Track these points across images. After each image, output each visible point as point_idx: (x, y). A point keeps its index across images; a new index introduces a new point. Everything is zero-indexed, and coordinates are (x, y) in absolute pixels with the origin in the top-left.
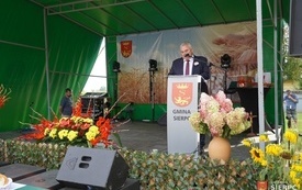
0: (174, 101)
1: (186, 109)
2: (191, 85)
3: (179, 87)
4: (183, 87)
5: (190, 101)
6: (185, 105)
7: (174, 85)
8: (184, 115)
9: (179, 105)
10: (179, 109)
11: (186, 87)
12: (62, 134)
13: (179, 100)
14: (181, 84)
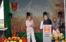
1: (48, 34)
11: (48, 28)
13: (46, 32)
14: (47, 27)
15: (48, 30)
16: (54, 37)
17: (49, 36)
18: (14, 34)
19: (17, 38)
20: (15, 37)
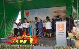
0: (58, 29)
1: (62, 31)
2: (64, 24)
3: (60, 25)
4: (61, 25)
5: (64, 29)
6: (62, 30)
7: (58, 24)
8: (62, 33)
9: (60, 30)
10: (60, 31)
11: (62, 25)
12: (21, 41)
13: (60, 29)
14: (60, 24)
15: (62, 27)
16: (76, 36)
17: (63, 33)
18: (24, 32)
19: (28, 36)
20: (25, 36)
